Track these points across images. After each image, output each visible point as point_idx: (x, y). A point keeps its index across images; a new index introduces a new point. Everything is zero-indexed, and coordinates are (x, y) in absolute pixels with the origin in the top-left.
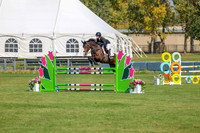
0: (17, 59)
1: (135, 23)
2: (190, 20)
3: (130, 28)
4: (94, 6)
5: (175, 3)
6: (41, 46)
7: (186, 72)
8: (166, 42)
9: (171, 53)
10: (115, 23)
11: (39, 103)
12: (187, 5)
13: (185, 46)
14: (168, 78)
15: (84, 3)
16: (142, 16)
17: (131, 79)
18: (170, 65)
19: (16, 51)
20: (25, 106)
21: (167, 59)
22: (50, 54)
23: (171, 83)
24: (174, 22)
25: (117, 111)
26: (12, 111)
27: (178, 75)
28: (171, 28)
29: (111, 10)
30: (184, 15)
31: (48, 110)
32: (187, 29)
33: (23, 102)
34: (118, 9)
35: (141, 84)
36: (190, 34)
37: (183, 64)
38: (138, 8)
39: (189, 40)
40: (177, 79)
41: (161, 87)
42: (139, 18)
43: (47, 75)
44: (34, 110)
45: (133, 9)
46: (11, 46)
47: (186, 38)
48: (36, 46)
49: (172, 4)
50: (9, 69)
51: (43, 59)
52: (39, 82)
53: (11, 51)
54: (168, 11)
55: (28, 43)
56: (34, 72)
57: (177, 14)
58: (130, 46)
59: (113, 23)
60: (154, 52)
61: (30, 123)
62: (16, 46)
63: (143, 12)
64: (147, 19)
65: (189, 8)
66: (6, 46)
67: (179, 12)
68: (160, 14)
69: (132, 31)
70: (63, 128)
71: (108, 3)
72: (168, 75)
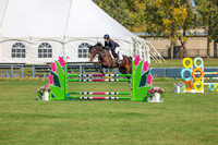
0: (25, 66)
1: (153, 25)
2: (213, 22)
3: (148, 31)
4: (108, 7)
5: (196, 4)
6: (51, 51)
7: (209, 78)
8: (187, 46)
9: (193, 58)
10: (132, 25)
11: (49, 113)
12: (210, 6)
13: (208, 50)
14: (190, 86)
15: (98, 4)
16: (160, 18)
17: (148, 86)
18: (191, 71)
19: (24, 56)
20: (34, 116)
21: (188, 65)
22: (61, 60)
23: (193, 91)
24: (196, 25)
25: (133, 121)
26: (20, 122)
27: (201, 82)
28: (192, 31)
29: (127, 11)
30: (207, 17)
31: (59, 121)
32: (210, 32)
33: (31, 112)
34: (134, 11)
35: (160, 92)
36: (214, 37)
37: (205, 70)
38: (156, 9)
39: (212, 44)
40: (199, 87)
41: (182, 95)
42: (158, 20)
43: (57, 83)
44: (43, 121)
45: (151, 10)
46: (19, 50)
47: (209, 41)
48: (45, 51)
49: (193, 5)
50: (16, 76)
51: (53, 65)
52: (49, 91)
53: (18, 56)
54: (189, 12)
55: (36, 47)
56: (43, 79)
57: (199, 16)
58: (148, 50)
59: (129, 25)
60: (174, 57)
61: (39, 135)
62: (24, 51)
63: (162, 13)
64: (166, 21)
65: (212, 9)
66: (13, 50)
67: (202, 13)
68: (180, 15)
69: (150, 34)
70: (76, 141)
71: (124, 4)
72: (189, 83)
